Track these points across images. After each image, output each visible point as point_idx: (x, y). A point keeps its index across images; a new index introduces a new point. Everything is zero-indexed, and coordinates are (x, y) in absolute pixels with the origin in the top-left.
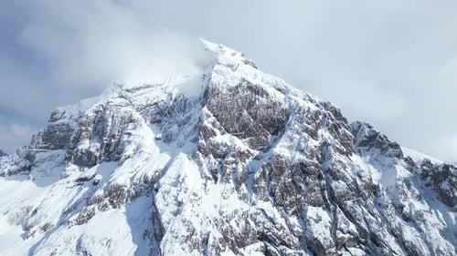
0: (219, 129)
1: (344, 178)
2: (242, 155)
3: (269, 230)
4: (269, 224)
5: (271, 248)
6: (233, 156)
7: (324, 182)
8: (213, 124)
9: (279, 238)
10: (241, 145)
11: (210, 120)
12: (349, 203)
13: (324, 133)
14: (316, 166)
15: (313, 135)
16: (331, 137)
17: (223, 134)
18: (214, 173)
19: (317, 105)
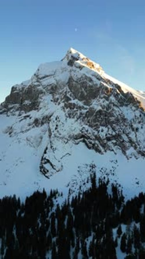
0: (73, 97)
1: (114, 116)
2: (80, 108)
3: (86, 134)
4: (86, 133)
5: (86, 140)
6: (77, 108)
7: (107, 117)
8: (71, 95)
9: (88, 136)
10: (81, 104)
11: (70, 93)
12: (114, 125)
13: (112, 98)
14: (105, 111)
15: (107, 99)
16: (115, 100)
17: (74, 99)
18: (69, 115)
19: (112, 86)
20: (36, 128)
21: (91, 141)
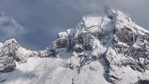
0: (119, 41)
1: (148, 51)
2: (125, 47)
4: (131, 61)
5: (132, 66)
7: (144, 52)
9: (133, 64)
10: (125, 45)
11: (116, 38)
12: (148, 56)
13: (145, 41)
14: (142, 49)
15: (143, 42)
16: (147, 42)
17: (120, 42)
18: (119, 52)
19: (145, 33)
20: (94, 62)
21: (135, 66)
